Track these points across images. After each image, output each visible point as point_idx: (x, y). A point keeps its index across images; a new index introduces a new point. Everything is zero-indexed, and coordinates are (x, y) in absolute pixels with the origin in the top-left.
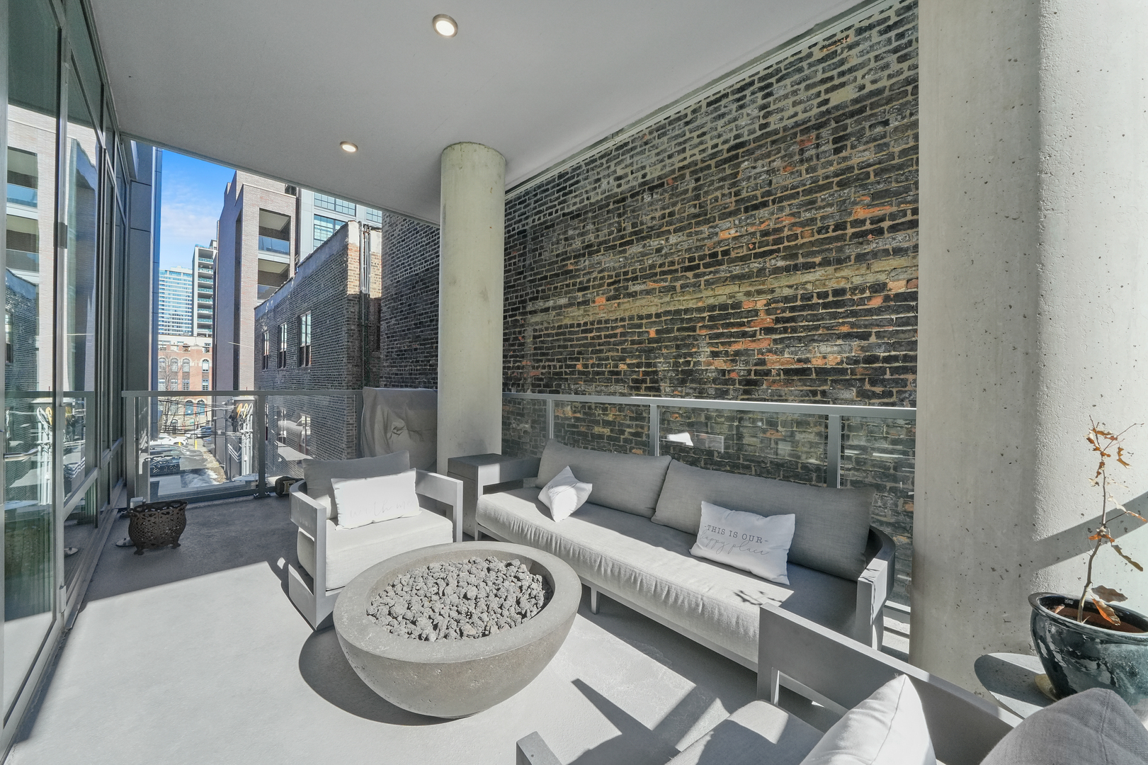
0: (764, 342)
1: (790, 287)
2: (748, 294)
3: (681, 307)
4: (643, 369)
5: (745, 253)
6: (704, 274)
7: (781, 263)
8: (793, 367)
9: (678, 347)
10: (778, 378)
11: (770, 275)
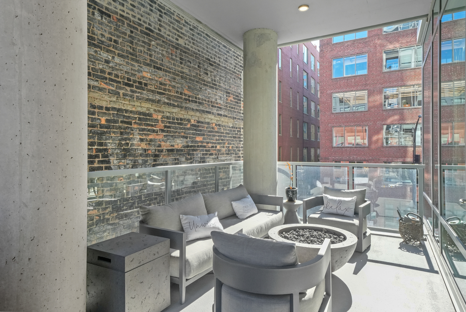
0: (161, 136)
1: (169, 112)
2: (155, 110)
3: (123, 108)
4: (96, 147)
5: (153, 89)
6: (136, 92)
7: (166, 101)
8: (170, 148)
9: (122, 133)
10: (165, 153)
11: (163, 104)
